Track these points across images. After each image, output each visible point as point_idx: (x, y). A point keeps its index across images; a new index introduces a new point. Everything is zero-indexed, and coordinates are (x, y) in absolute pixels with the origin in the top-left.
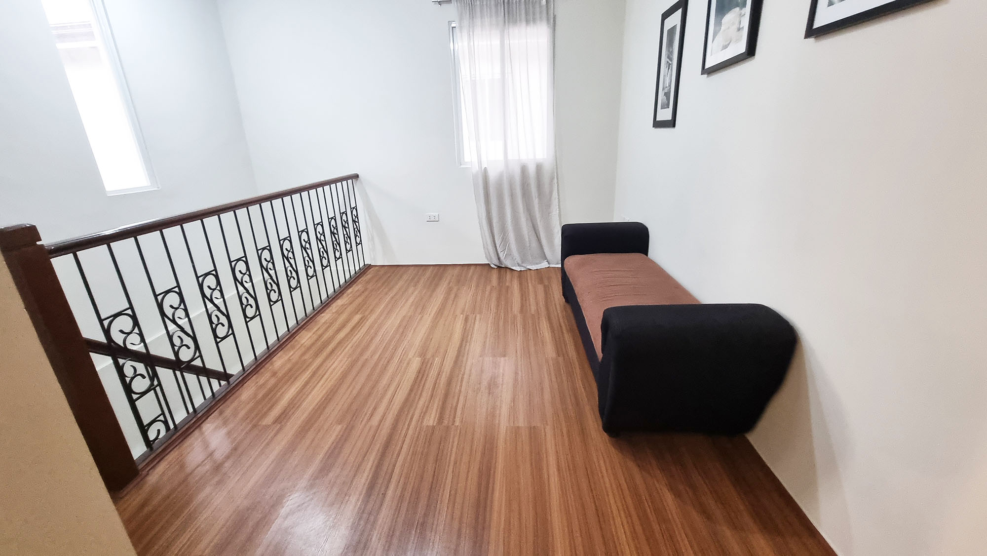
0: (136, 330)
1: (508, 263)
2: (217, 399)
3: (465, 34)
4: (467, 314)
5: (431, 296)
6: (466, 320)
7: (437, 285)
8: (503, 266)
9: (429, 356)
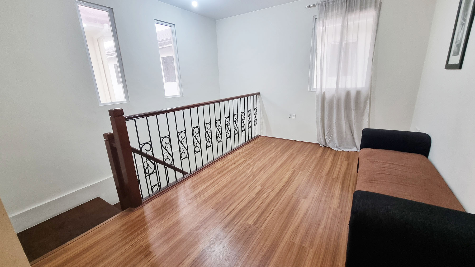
0: (151, 150)
1: (330, 145)
2: (177, 182)
3: (321, 22)
4: (295, 169)
5: (282, 155)
6: (293, 173)
7: (287, 151)
8: (327, 146)
9: (266, 187)
